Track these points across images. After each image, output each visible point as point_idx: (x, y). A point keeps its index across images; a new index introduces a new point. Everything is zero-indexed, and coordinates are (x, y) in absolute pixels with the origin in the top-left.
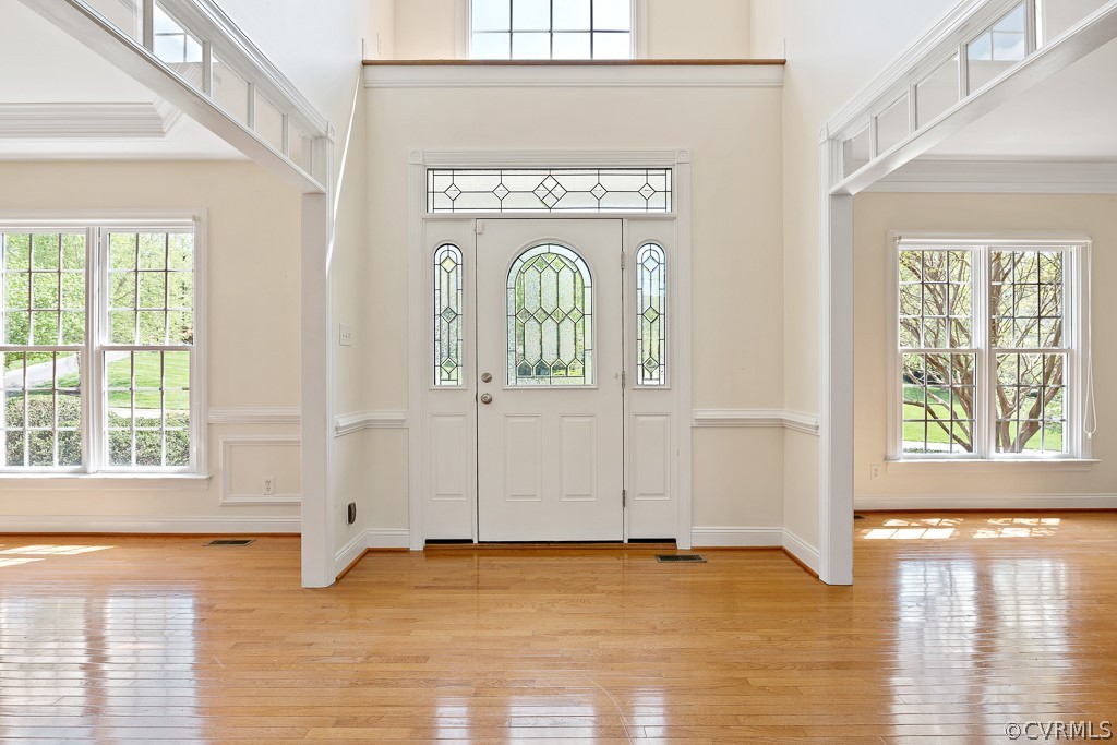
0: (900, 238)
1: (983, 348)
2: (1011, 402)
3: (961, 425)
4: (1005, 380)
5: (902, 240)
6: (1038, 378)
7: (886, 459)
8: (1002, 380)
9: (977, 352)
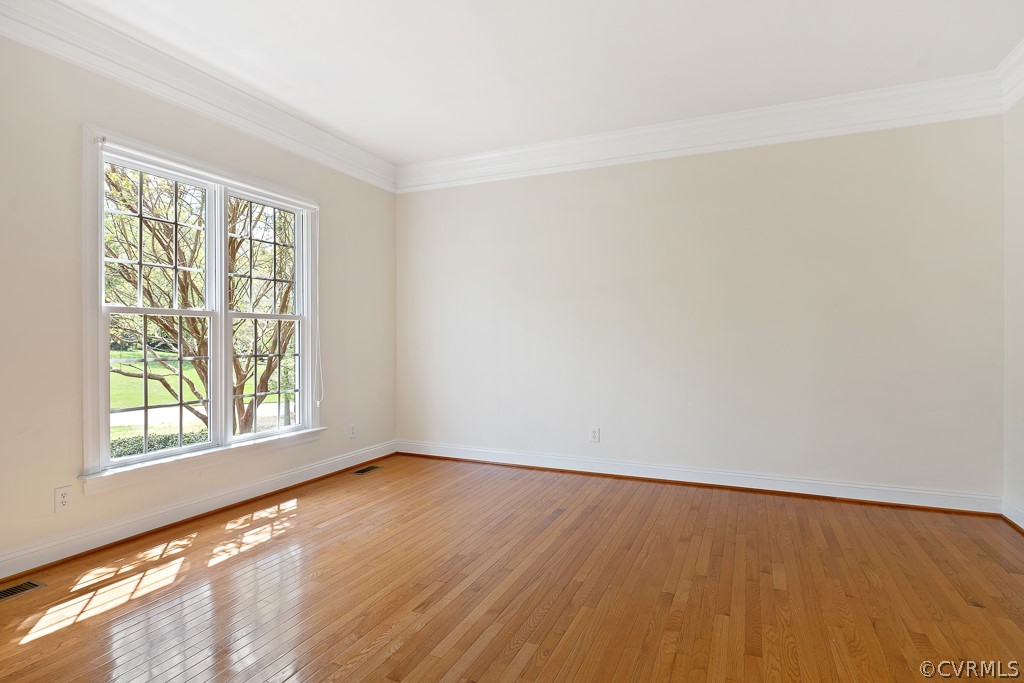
0: (104, 139)
1: (218, 310)
2: (244, 370)
3: (191, 409)
4: (238, 347)
5: (107, 144)
6: (268, 345)
7: (82, 474)
8: (236, 347)
9: (212, 314)
